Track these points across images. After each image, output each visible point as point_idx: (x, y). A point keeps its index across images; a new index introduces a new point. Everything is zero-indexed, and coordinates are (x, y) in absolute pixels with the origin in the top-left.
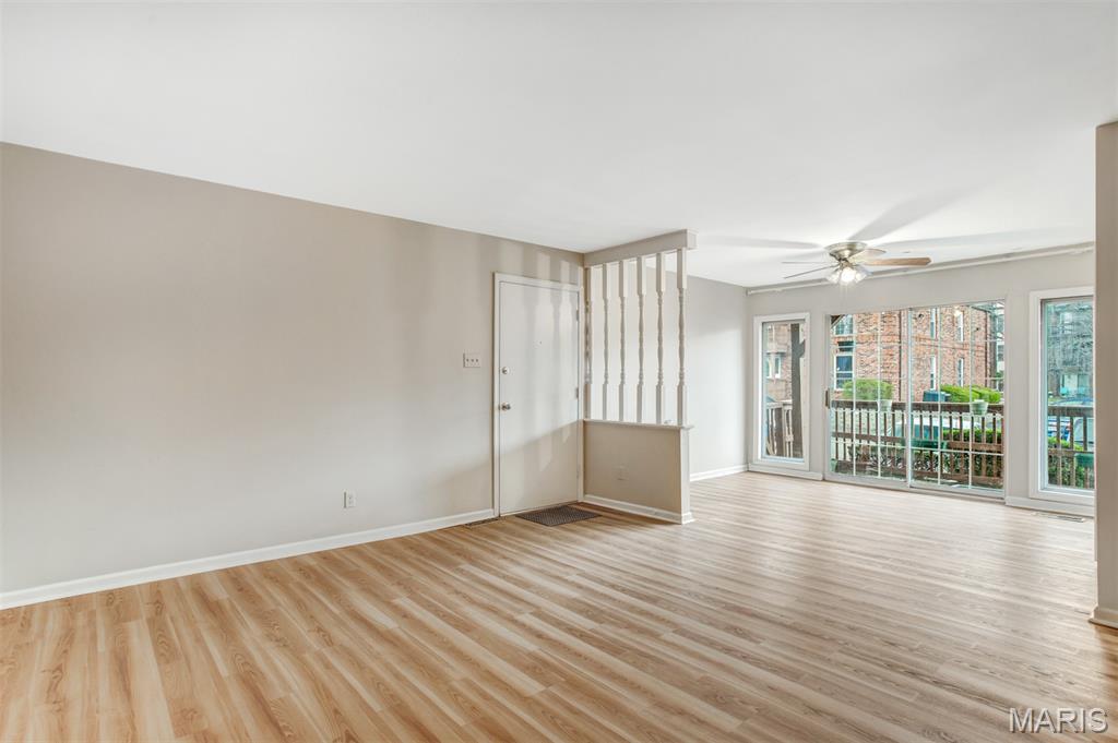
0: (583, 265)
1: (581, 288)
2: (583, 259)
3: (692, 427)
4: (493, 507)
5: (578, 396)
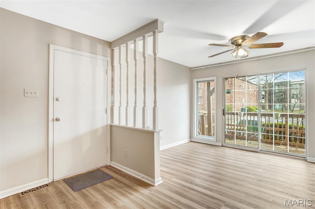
0: (111, 48)
1: (109, 59)
2: (110, 45)
3: (162, 130)
4: (48, 177)
5: (107, 112)
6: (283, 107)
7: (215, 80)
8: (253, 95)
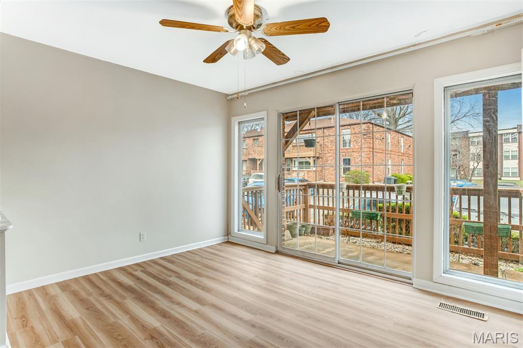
6: (457, 175)
7: (265, 119)
8: (407, 155)
